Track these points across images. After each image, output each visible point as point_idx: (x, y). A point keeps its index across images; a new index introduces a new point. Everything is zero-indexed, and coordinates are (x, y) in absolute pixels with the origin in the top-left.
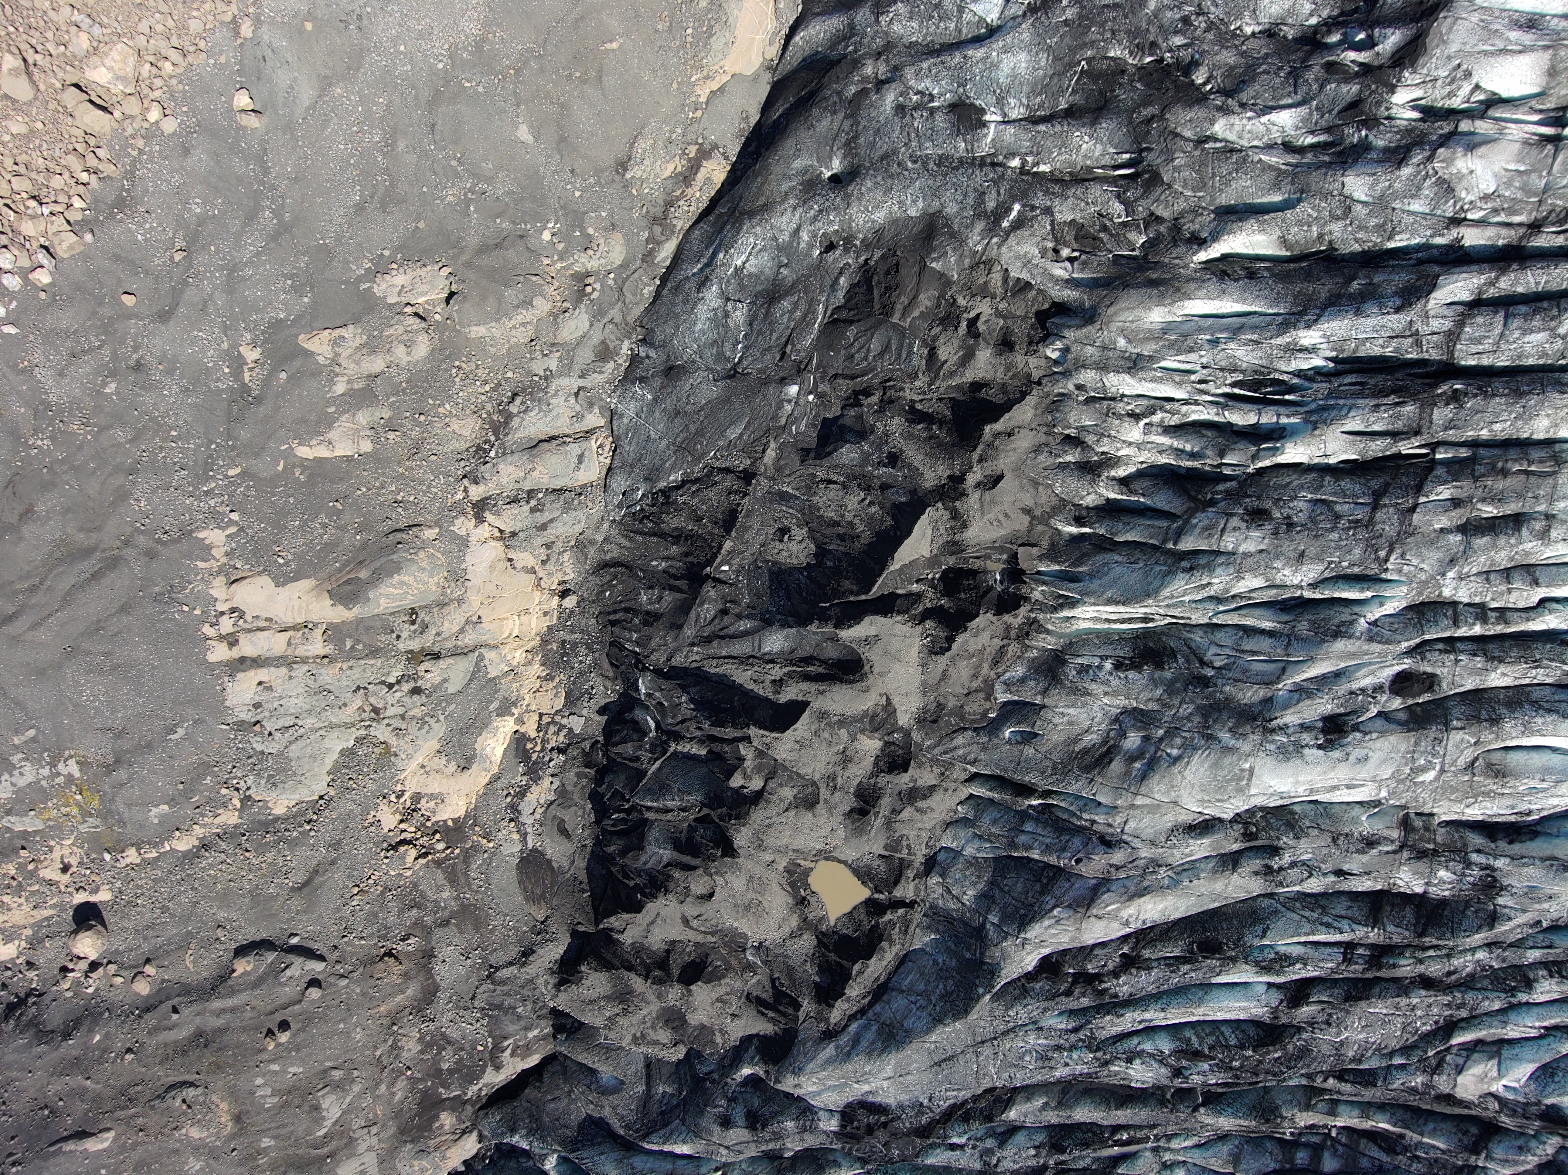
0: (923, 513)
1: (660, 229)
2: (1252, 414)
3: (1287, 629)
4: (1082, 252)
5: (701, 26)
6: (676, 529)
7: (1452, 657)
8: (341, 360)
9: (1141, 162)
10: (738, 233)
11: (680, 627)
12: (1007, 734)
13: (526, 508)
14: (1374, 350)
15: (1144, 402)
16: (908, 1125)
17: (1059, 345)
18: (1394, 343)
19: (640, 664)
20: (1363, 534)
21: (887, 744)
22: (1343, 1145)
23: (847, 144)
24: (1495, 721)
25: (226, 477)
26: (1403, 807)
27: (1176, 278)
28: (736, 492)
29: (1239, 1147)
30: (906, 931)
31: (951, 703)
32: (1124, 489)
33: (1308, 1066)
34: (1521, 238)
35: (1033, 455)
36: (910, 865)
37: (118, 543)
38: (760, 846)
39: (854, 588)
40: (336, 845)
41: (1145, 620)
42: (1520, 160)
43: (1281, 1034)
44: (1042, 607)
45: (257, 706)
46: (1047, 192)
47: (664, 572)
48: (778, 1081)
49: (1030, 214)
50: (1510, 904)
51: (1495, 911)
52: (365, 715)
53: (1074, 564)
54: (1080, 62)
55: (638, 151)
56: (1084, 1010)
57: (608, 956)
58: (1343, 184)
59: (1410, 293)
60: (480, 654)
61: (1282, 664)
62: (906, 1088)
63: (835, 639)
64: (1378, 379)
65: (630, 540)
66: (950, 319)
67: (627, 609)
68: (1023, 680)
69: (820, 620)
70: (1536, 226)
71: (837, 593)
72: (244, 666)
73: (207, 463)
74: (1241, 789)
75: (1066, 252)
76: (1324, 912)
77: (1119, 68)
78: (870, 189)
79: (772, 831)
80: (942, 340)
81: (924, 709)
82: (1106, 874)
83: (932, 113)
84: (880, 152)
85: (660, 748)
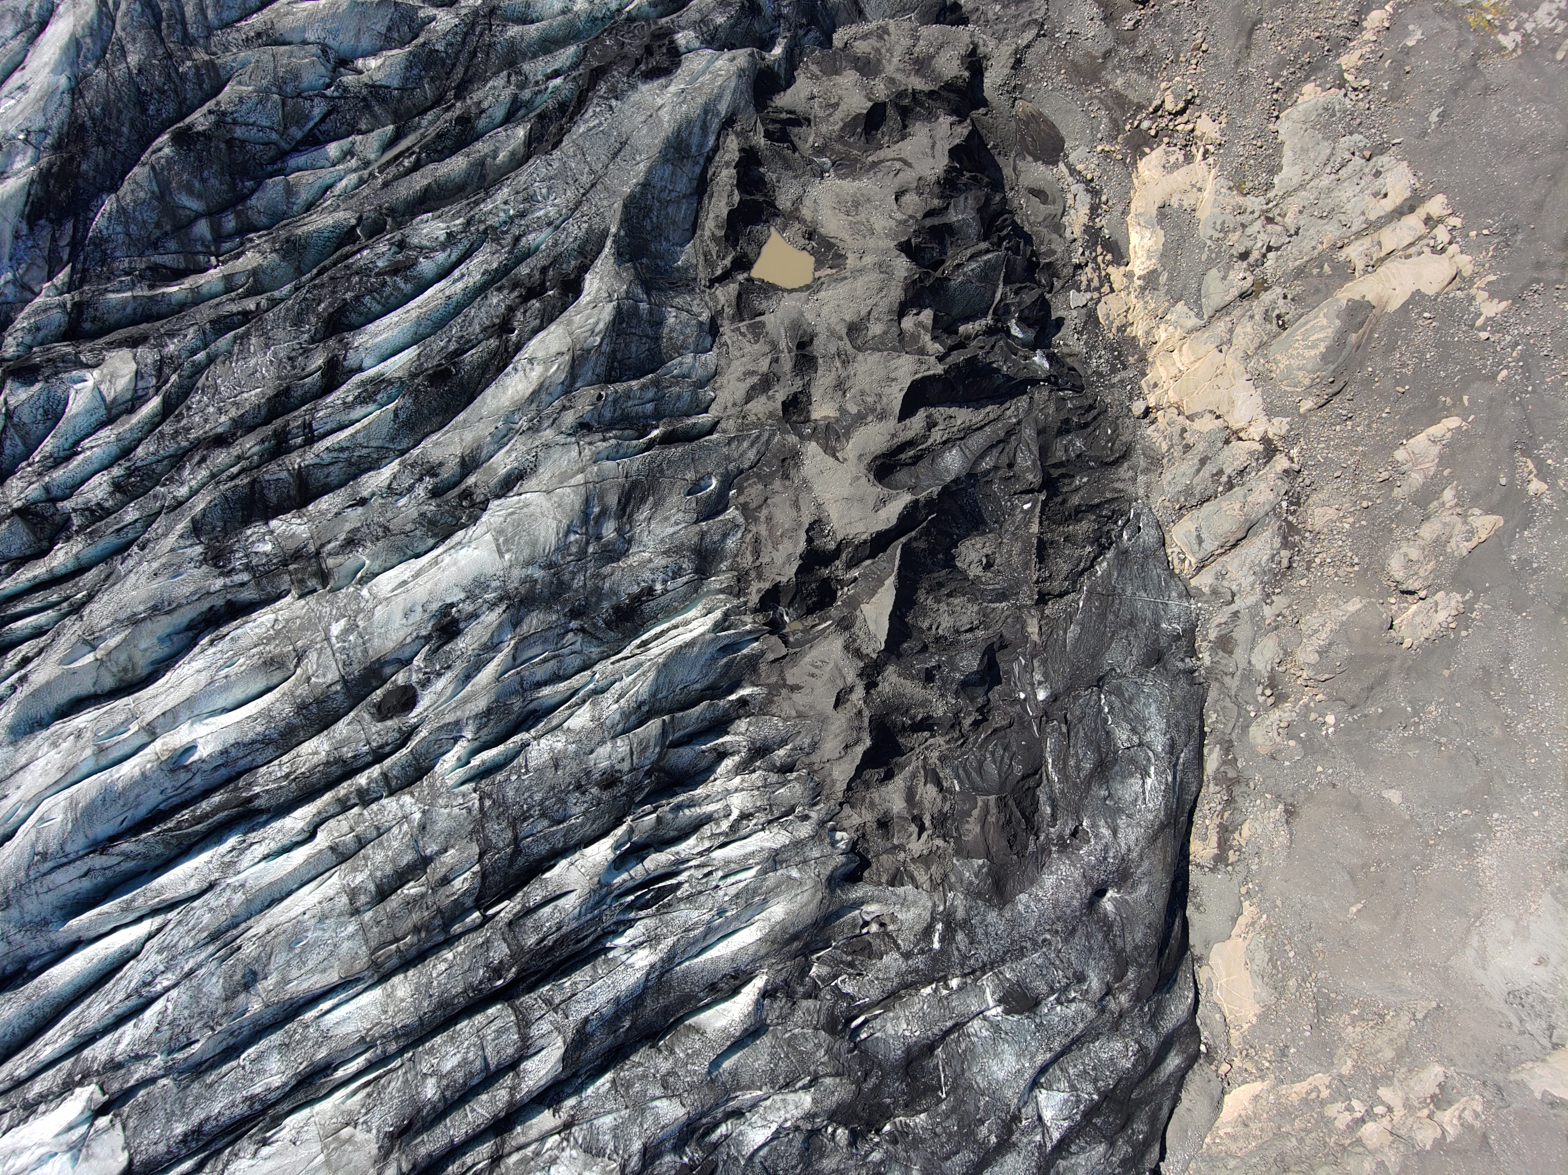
0: (886, 641)
1: (1230, 775)
2: (650, 868)
3: (528, 696)
4: (860, 935)
5: (1283, 963)
6: (1082, 521)
7: (374, 744)
8: (1458, 519)
9: (850, 1036)
10: (1164, 804)
11: (1039, 433)
12: (714, 481)
13: (1228, 471)
14: (581, 976)
15: (743, 832)
16: (616, 73)
17: (842, 845)
18: (568, 992)
19: (1053, 381)
20: (515, 811)
21: (807, 420)
22: (198, 252)
23: (1110, 927)
24: (302, 708)
25: (1507, 367)
26: (335, 590)
27: (777, 951)
28: (1045, 580)
29: (290, 204)
30: (705, 256)
31: (777, 484)
32: (721, 749)
33: (288, 310)
34: (504, 1142)
35: (817, 739)
36: (733, 319)
38: (881, 266)
39: (915, 545)
40: (1243, 80)
41: (644, 644)
43: (327, 328)
44: (737, 611)
45: (1377, 173)
46: (917, 971)
47: (1073, 477)
48: (751, 55)
49: (922, 945)
50: (189, 550)
51: (198, 537)
52: (1277, 211)
53: (732, 661)
54: (947, 1094)
55: (1283, 832)
56: (519, 261)
57: (952, 96)
58: (684, 1105)
59: (581, 1041)
60: (1202, 318)
61: (519, 661)
62: (638, 106)
63: (912, 489)
64: (565, 952)
65: (1115, 490)
66: (941, 822)
67: (1087, 425)
68: (725, 536)
69: (932, 499)
70: (496, 1159)
71: (926, 532)
72: (1408, 203)
73: (1529, 371)
74: (500, 532)
75: (874, 928)
76: (348, 460)
77: (910, 1107)
78: (1072, 898)
79: (876, 285)
80: (939, 798)
81: (798, 466)
82: (571, 396)
83: (1051, 988)
84: (1078, 934)
85: (1001, 311)
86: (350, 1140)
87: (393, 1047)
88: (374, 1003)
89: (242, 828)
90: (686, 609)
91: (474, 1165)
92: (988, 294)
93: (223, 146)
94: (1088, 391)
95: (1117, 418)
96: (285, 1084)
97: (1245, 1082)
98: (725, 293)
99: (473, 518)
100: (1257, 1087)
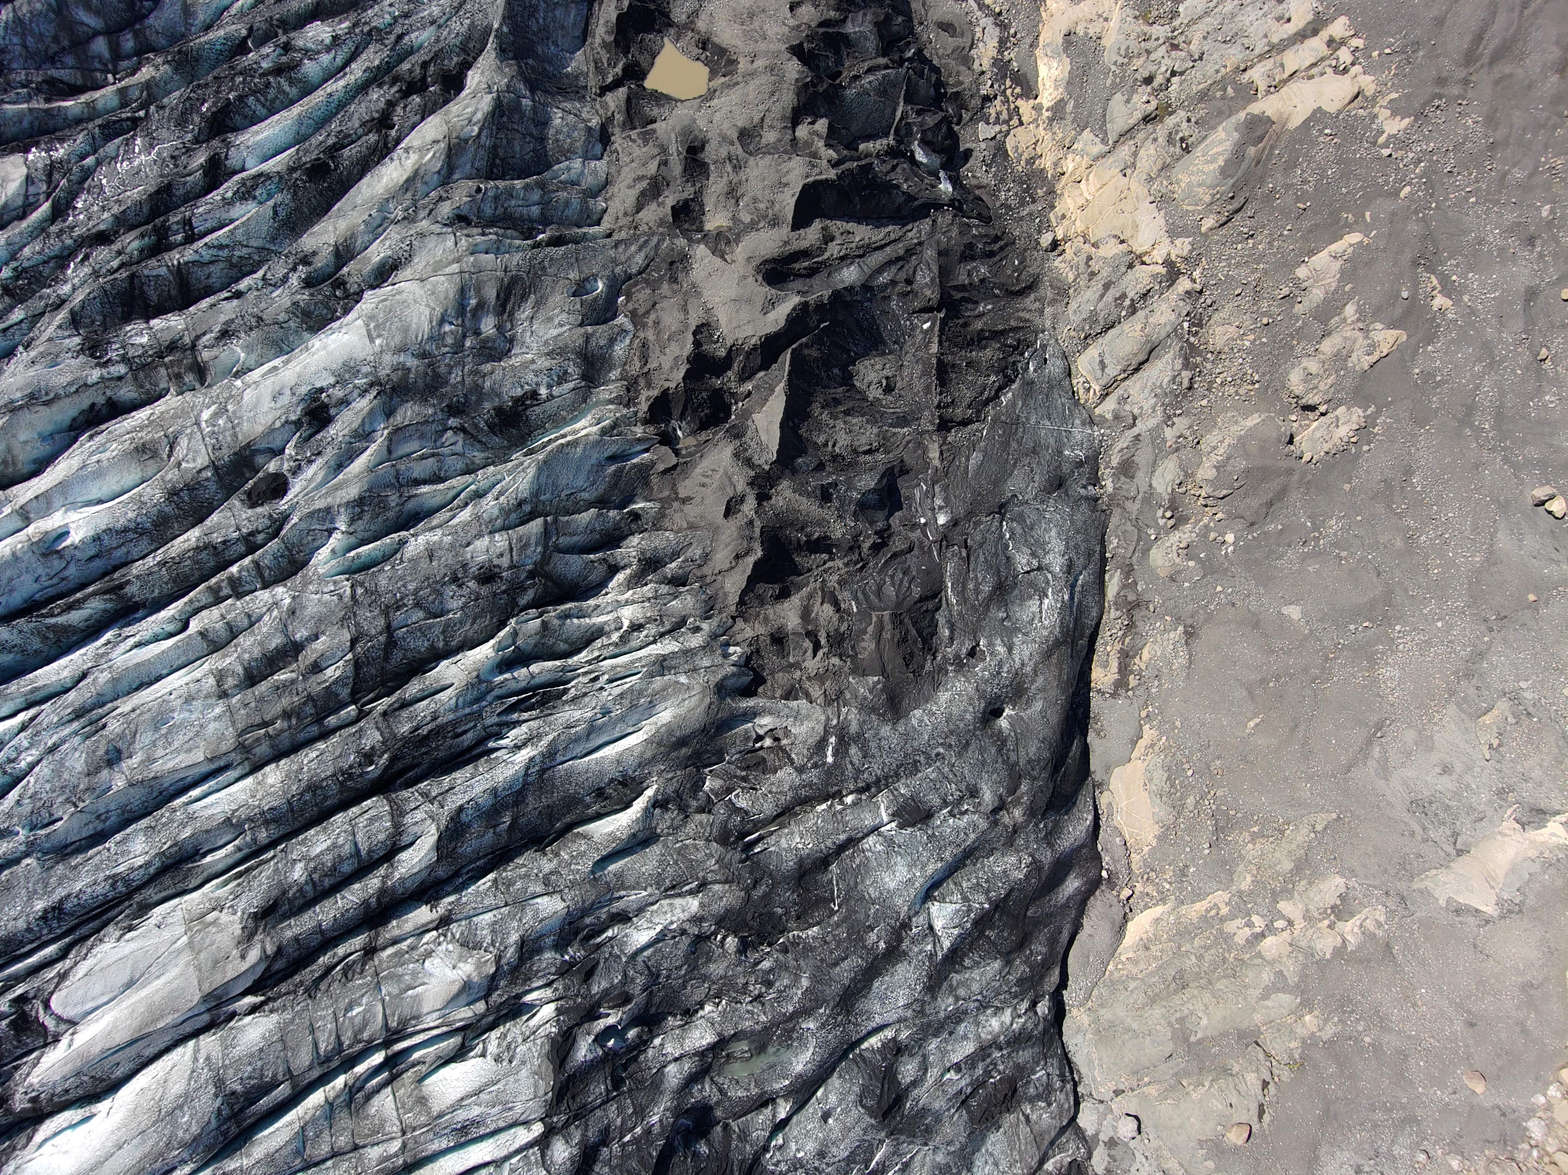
0: (778, 454)
1: (1130, 599)
2: (536, 673)
3: (406, 492)
4: (754, 749)
5: (1182, 782)
6: (985, 348)
7: (244, 531)
8: (1360, 334)
9: (743, 851)
10: (1061, 622)
11: (940, 253)
12: (600, 285)
13: (1131, 294)
14: (460, 774)
15: (633, 645)
17: (734, 658)
18: (445, 785)
19: (957, 207)
20: (387, 598)
21: (699, 228)
22: (96, 70)
23: (1004, 742)
24: (173, 494)
25: (1410, 184)
26: (211, 385)
27: (665, 757)
28: (947, 406)
29: (188, 25)
30: (596, 63)
31: (665, 288)
32: (611, 561)
33: (170, 110)
34: (377, 935)
35: (708, 550)
36: (623, 127)
37: (1473, 78)
39: (806, 353)
41: (530, 452)
42: (417, 999)
43: (210, 128)
44: (627, 420)
46: (810, 785)
47: (977, 303)
49: (816, 759)
50: (67, 341)
51: (77, 328)
52: (1182, 38)
53: (620, 471)
54: (840, 906)
55: (1183, 653)
56: (401, 59)
58: (563, 901)
59: (456, 830)
60: (1107, 144)
63: (801, 293)
64: (443, 748)
65: (1021, 319)
66: (837, 641)
67: (992, 254)
68: (612, 341)
69: (823, 305)
71: (818, 341)
72: (1311, 27)
73: (1432, 187)
74: (372, 317)
75: (768, 742)
76: (229, 260)
77: (802, 919)
78: (965, 711)
79: (767, 89)
80: (835, 618)
81: (687, 270)
82: (448, 187)
83: (945, 801)
84: (971, 748)
85: (903, 132)
86: (214, 923)
87: (263, 836)
88: (244, 790)
89: (120, 622)
90: (575, 420)
91: (345, 957)
92: (888, 111)
94: (997, 223)
95: (1025, 250)
96: (148, 864)
97: (1146, 907)
98: (615, 100)
99: (347, 311)
100: (1159, 910)
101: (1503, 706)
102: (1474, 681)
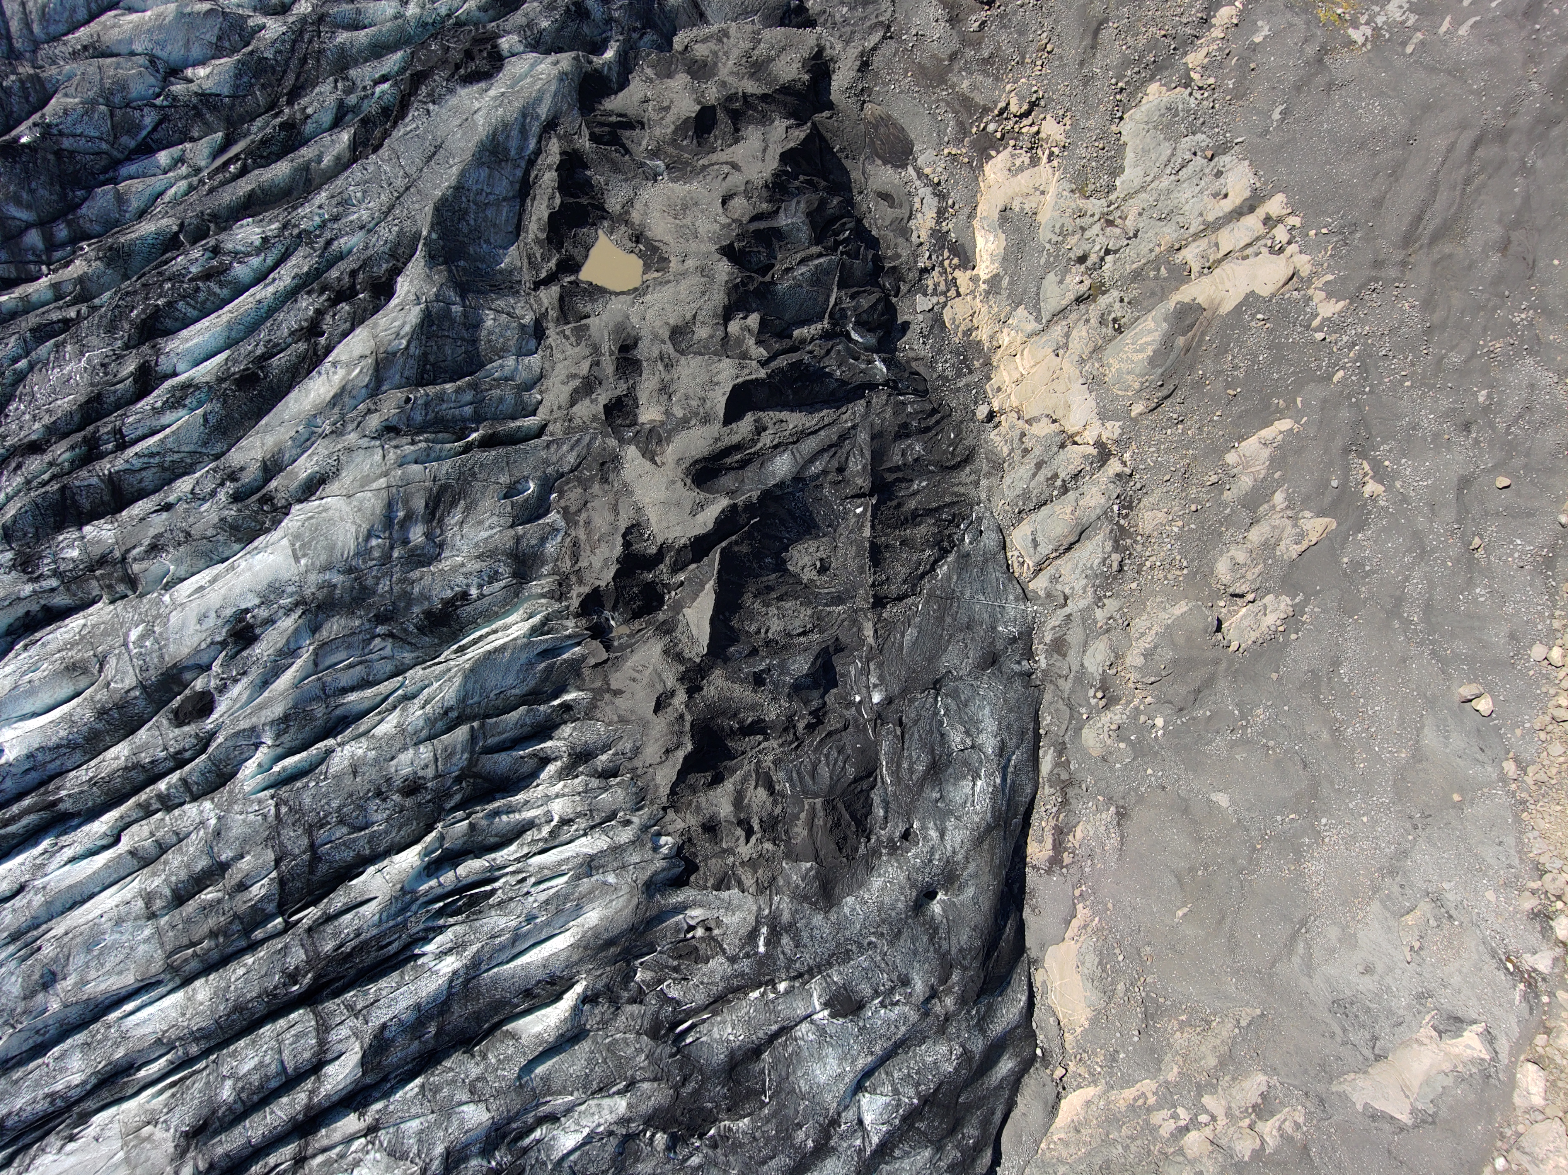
0: (709, 646)
1: (1062, 777)
2: (464, 874)
3: (332, 702)
4: (685, 940)
5: (1113, 967)
6: (920, 524)
7: (172, 750)
8: (1289, 522)
9: (674, 1040)
10: (993, 807)
11: (873, 437)
12: (532, 485)
13: (1063, 475)
14: (385, 983)
15: (562, 839)
16: (437, 77)
17: (665, 850)
18: (371, 997)
19: (892, 385)
20: (311, 817)
21: (634, 422)
22: (30, 262)
23: (936, 929)
24: (102, 713)
25: (1343, 368)
26: (141, 596)
27: (593, 958)
28: (882, 583)
29: (123, 211)
30: (529, 258)
31: (596, 488)
32: (541, 754)
33: (101, 317)
34: (307, 1144)
35: (638, 744)
36: (557, 321)
37: (1411, 260)
38: (702, 270)
39: (736, 549)
40: (1087, 80)
41: (462, 649)
43: (140, 334)
44: (559, 615)
45: (1219, 174)
46: (742, 975)
47: (912, 480)
48: (576, 58)
49: (747, 949)
51: (9, 544)
52: (1119, 213)
53: (552, 666)
54: (771, 1098)
55: (1115, 834)
56: (331, 264)
57: (789, 99)
58: (488, 1110)
59: (380, 1046)
60: (1040, 322)
61: (321, 667)
62: (455, 110)
63: (730, 493)
64: (369, 959)
65: (956, 494)
66: (770, 825)
67: (928, 429)
68: (543, 540)
69: (752, 504)
70: (300, 1161)
71: (749, 536)
72: (1247, 204)
73: (1366, 371)
74: (297, 537)
75: (700, 932)
76: (160, 465)
77: (734, 1111)
78: (897, 900)
79: (698, 289)
80: (768, 804)
81: (618, 470)
82: (376, 399)
83: (876, 991)
84: (904, 936)
85: (837, 316)
86: (150, 1138)
87: (194, 1050)
88: (174, 1006)
89: (56, 831)
90: (507, 614)
91: (277, 1166)
92: (822, 298)
93: (51, 157)
94: (933, 396)
95: (961, 422)
96: (85, 1083)
97: (1079, 1087)
98: (549, 296)
99: (276, 523)
100: (1090, 1092)
101: (1425, 907)
102: (1398, 879)
